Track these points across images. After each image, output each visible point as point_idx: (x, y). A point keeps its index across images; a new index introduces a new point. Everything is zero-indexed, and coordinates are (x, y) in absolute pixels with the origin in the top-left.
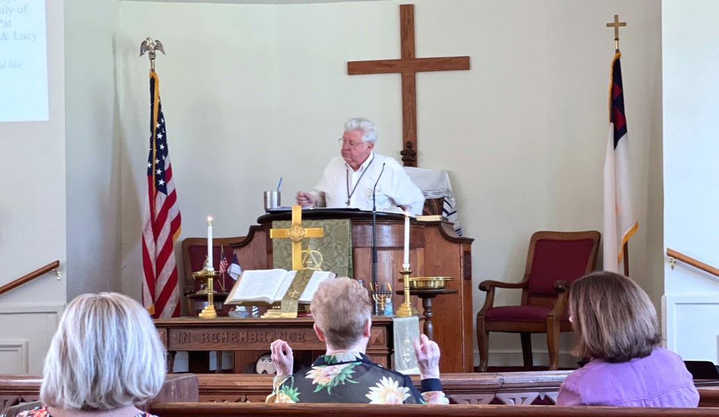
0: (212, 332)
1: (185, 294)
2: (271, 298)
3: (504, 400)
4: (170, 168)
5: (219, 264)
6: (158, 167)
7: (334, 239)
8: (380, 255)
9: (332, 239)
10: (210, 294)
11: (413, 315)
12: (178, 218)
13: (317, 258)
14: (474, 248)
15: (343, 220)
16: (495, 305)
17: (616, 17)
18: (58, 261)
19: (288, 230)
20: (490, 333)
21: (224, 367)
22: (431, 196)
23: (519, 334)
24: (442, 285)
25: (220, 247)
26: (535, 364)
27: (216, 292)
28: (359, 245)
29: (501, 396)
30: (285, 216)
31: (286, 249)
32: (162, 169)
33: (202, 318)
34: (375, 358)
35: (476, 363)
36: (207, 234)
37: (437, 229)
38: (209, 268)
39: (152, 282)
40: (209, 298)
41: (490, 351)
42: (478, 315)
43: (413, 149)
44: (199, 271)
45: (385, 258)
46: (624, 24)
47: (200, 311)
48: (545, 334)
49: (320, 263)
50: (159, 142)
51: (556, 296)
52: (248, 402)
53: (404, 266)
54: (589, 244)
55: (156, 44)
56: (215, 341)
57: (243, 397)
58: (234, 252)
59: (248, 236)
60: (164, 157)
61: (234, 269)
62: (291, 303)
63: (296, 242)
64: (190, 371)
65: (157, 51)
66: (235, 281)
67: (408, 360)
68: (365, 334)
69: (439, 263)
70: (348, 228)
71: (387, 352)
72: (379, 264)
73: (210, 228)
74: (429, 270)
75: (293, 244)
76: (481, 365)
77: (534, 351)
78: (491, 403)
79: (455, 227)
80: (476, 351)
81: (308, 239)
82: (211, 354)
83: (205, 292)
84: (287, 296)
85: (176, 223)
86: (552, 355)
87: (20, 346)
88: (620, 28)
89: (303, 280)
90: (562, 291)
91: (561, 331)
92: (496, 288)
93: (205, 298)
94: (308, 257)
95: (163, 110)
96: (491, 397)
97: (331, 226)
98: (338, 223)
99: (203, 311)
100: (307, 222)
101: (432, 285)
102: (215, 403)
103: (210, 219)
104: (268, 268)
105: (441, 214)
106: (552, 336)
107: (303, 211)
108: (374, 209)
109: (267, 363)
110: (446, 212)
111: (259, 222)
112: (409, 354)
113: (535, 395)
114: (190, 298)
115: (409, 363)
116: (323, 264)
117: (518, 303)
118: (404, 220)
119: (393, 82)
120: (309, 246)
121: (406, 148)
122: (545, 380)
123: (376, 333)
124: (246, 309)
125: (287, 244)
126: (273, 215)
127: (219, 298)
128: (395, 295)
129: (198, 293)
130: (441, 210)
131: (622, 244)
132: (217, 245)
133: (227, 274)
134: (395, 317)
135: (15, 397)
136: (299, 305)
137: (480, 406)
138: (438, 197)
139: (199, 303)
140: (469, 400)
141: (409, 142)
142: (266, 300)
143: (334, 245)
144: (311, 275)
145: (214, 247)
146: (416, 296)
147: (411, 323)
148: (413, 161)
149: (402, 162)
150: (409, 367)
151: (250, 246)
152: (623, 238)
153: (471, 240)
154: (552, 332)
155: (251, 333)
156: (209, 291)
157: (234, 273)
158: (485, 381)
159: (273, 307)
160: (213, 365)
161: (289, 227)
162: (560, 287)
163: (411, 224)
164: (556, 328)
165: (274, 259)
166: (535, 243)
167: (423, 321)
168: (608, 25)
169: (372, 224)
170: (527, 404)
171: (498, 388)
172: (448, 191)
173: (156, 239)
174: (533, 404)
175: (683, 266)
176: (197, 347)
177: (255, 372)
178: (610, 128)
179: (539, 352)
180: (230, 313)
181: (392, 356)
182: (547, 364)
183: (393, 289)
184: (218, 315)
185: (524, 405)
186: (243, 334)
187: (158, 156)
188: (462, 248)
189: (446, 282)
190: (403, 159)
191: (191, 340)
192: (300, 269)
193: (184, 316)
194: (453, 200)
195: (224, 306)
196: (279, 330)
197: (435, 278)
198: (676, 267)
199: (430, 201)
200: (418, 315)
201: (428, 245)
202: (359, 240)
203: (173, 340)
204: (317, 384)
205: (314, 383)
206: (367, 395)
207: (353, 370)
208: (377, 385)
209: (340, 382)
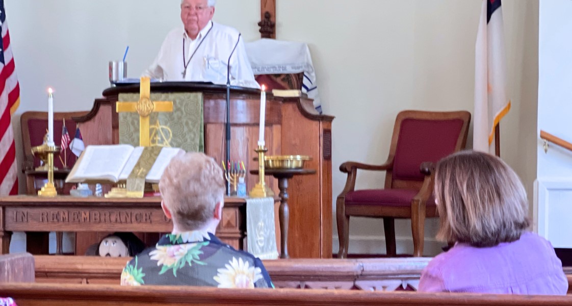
0: (53, 211)
1: (23, 171)
2: (116, 176)
3: (364, 288)
4: (8, 35)
5: (61, 137)
7: (184, 113)
8: (234, 132)
9: (182, 113)
10: (50, 171)
11: (268, 196)
12: (17, 90)
13: (167, 134)
14: (334, 123)
15: (192, 95)
16: (356, 188)
19: (135, 104)
20: (351, 218)
21: (64, 250)
22: (289, 70)
23: (381, 222)
24: (300, 165)
25: (61, 122)
26: (398, 252)
27: (57, 169)
28: (212, 121)
29: (358, 283)
30: (133, 88)
31: (133, 123)
33: (42, 197)
35: (336, 249)
37: (295, 105)
38: (50, 143)
40: (49, 175)
41: (351, 237)
42: (339, 198)
43: (272, 19)
44: (39, 145)
45: (239, 135)
47: (40, 189)
48: (409, 221)
49: (170, 140)
51: (422, 180)
53: (259, 143)
54: (458, 125)
56: (55, 220)
58: (78, 126)
59: (93, 110)
60: (1, 23)
61: (77, 144)
62: (138, 181)
63: (144, 117)
66: (77, 158)
67: (261, 245)
68: (216, 216)
69: (297, 141)
70: (200, 103)
71: (240, 235)
72: (232, 141)
73: (51, 100)
74: (286, 148)
75: (141, 119)
76: (341, 252)
77: (397, 238)
79: (315, 103)
80: (336, 237)
81: (157, 114)
82: (50, 235)
83: (45, 169)
84: (133, 174)
85: (14, 96)
86: (416, 242)
89: (151, 157)
90: (428, 174)
91: (427, 216)
92: (359, 171)
93: (44, 175)
94: (157, 133)
96: (351, 284)
97: (182, 101)
98: (189, 98)
99: (43, 189)
100: (155, 96)
101: (288, 165)
103: (50, 91)
104: (114, 144)
105: (300, 89)
106: (417, 223)
107: (151, 83)
108: (228, 82)
109: (110, 245)
110: (306, 88)
111: (104, 94)
112: (262, 238)
113: (397, 283)
114: (31, 175)
115: (263, 247)
116: (172, 140)
117: (383, 186)
118: (260, 94)
120: (158, 122)
121: (264, 18)
122: (408, 268)
123: (228, 215)
124: (89, 187)
125: (134, 119)
126: (120, 87)
127: (60, 176)
128: (249, 174)
129: (37, 170)
130: (300, 85)
131: (493, 126)
132: (59, 118)
133: (68, 149)
134: (249, 198)
136: (146, 183)
138: (298, 71)
139: (39, 181)
140: (326, 288)
141: (267, 13)
142: (111, 179)
143: (185, 121)
144: (159, 152)
145: (55, 122)
146: (272, 177)
147: (265, 204)
148: (271, 33)
149: (259, 34)
150: (263, 252)
151: (94, 121)
152: (494, 118)
153: (330, 119)
154: (417, 218)
155: (93, 214)
156: (49, 167)
157: (77, 150)
158: (344, 268)
159: (118, 186)
160: (53, 246)
161: (136, 101)
162: (427, 170)
163: (267, 98)
164: (422, 213)
165: (120, 134)
166: (399, 123)
167: (279, 203)
169: (226, 99)
171: (358, 276)
172: (308, 65)
175: (556, 150)
176: (35, 227)
177: (97, 254)
178: (483, 2)
179: (402, 238)
180: (72, 191)
181: (244, 240)
182: (412, 253)
183: (247, 168)
184: (58, 193)
186: (85, 213)
188: (322, 126)
189: (304, 161)
190: (260, 31)
191: (29, 219)
192: (148, 145)
193: (23, 193)
194: (313, 74)
195: (64, 184)
196: (123, 211)
197: (292, 157)
198: (549, 150)
199: (288, 75)
200: (274, 197)
201: (285, 122)
202: (212, 115)
203: (8, 220)
204: (162, 265)
205: (159, 264)
206: (215, 278)
207: (200, 250)
208: (227, 266)
209: (187, 263)
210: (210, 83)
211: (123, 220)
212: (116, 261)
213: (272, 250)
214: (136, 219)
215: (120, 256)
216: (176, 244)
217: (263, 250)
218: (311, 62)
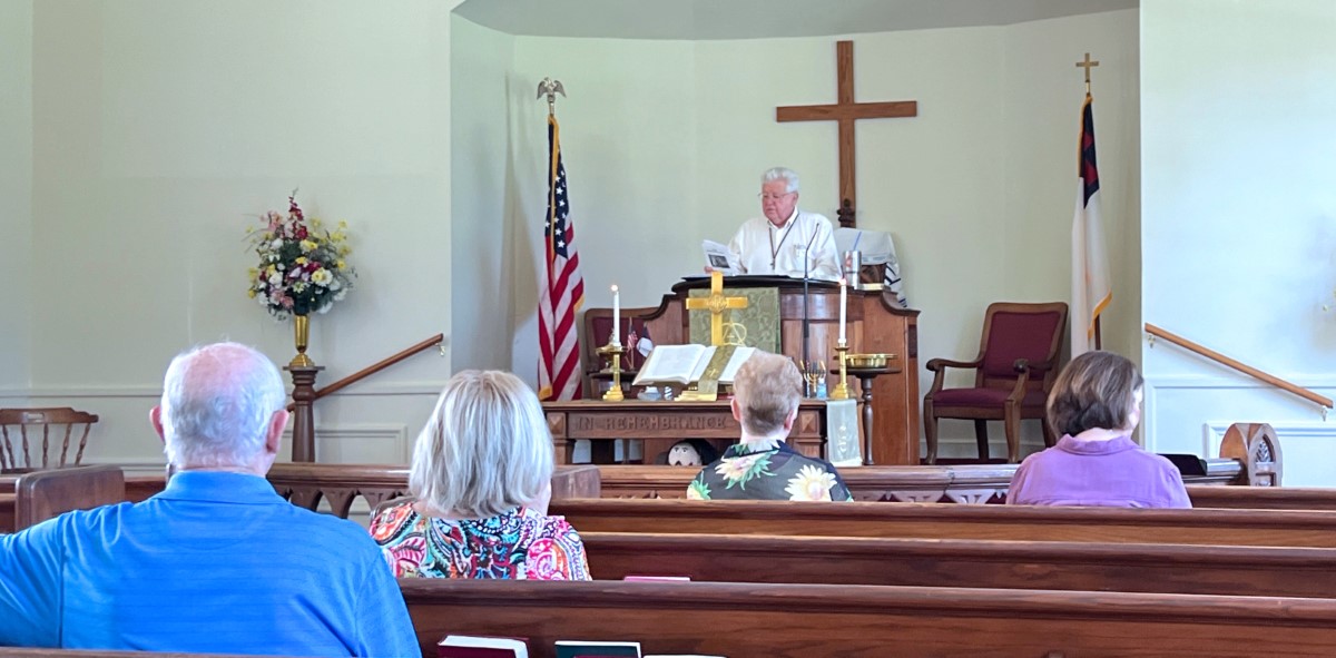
0: (619, 416)
1: (588, 374)
2: (687, 378)
3: (955, 498)
4: (571, 229)
5: (627, 338)
6: (556, 226)
7: (760, 310)
8: (814, 329)
9: (756, 308)
10: (616, 372)
11: (850, 398)
12: (580, 285)
13: (741, 331)
14: (919, 318)
15: (767, 290)
16: (945, 387)
17: (1087, 56)
18: (442, 335)
19: (706, 300)
20: (940, 419)
21: (632, 457)
22: (871, 261)
23: (972, 422)
24: (884, 363)
25: (628, 319)
26: (991, 456)
27: (623, 371)
28: (789, 317)
29: (950, 493)
30: (704, 283)
31: (704, 321)
32: (562, 229)
33: (607, 401)
34: (806, 447)
35: (923, 454)
36: (613, 304)
37: (878, 299)
38: (616, 342)
39: (549, 358)
40: (615, 377)
41: (940, 441)
42: (925, 399)
43: (852, 207)
44: (604, 346)
45: (818, 331)
46: (1096, 64)
47: (605, 393)
48: (1003, 422)
49: (744, 338)
50: (558, 198)
51: (1016, 378)
52: (659, 498)
53: (840, 341)
54: (1055, 318)
55: (555, 85)
56: (622, 426)
57: (653, 493)
58: (645, 325)
59: (661, 306)
60: (564, 215)
61: (645, 344)
62: (710, 383)
63: (716, 314)
64: (593, 462)
65: (557, 94)
66: (645, 358)
67: (844, 450)
69: (880, 338)
70: (776, 298)
71: (820, 441)
72: (811, 338)
73: (617, 298)
74: (869, 346)
75: (713, 316)
76: (929, 456)
77: (990, 441)
78: (940, 501)
79: (899, 297)
80: (923, 440)
81: (730, 310)
82: (616, 442)
83: (611, 371)
84: (705, 375)
85: (578, 292)
86: (1011, 445)
87: (397, 432)
88: (1091, 68)
89: (724, 357)
90: (1023, 371)
91: (1022, 418)
92: (946, 368)
93: (610, 377)
94: (730, 331)
95: (563, 161)
96: (940, 494)
97: (756, 298)
98: (764, 292)
99: (608, 392)
100: (728, 291)
101: (871, 363)
102: (620, 500)
103: (615, 288)
104: (684, 343)
105: (883, 282)
106: (1011, 424)
107: (724, 278)
108: (806, 276)
109: (680, 453)
110: (889, 280)
111: (673, 289)
112: (844, 443)
113: (991, 492)
114: (594, 377)
115: (844, 454)
116: (747, 338)
117: (973, 386)
118: (840, 288)
119: (828, 130)
120: (731, 319)
121: (844, 206)
122: (1002, 476)
123: (805, 417)
124: (658, 389)
125: (706, 316)
126: (690, 282)
127: (626, 378)
128: (829, 374)
129: (602, 372)
130: (883, 278)
131: (1093, 317)
132: (625, 316)
133: (636, 350)
134: (829, 400)
135: (391, 491)
136: (719, 385)
137: (925, 505)
138: (882, 262)
139: (604, 383)
140: (914, 498)
141: (846, 200)
142: (681, 380)
143: (760, 317)
144: (733, 351)
145: (621, 319)
146: (854, 377)
147: (847, 407)
148: (850, 221)
149: (839, 223)
150: (845, 458)
151: (662, 319)
152: (1094, 310)
153: (917, 313)
154: (1011, 418)
155: (663, 417)
156: (616, 369)
157: (644, 350)
158: (933, 475)
159: (690, 388)
160: (619, 456)
161: (708, 296)
162: (1021, 367)
163: (848, 293)
164: (1016, 414)
165: (691, 333)
166: (990, 317)
167: (861, 406)
168: (1078, 65)
169: (804, 293)
170: (981, 503)
171: (948, 484)
172: (891, 256)
173: (554, 309)
174: (988, 502)
175: (1163, 344)
176: (600, 434)
177: (667, 463)
178: (1079, 184)
179: (996, 442)
180: (639, 395)
181: (825, 446)
182: (1005, 457)
183: (827, 367)
184: (625, 397)
185: (978, 505)
186: (653, 418)
187: (558, 214)
188: (907, 321)
189: (888, 359)
190: (840, 219)
191: (595, 426)
192: (720, 344)
193: (585, 398)
194: (896, 265)
195: (632, 386)
196: (696, 416)
197: (875, 355)
198: (1155, 345)
199: (869, 266)
200: (855, 398)
201: (867, 318)
202: (789, 312)
203: (572, 427)
204: (728, 479)
205: (725, 478)
206: (786, 489)
207: (768, 460)
208: (798, 475)
209: (755, 475)
210: (786, 277)
211: (695, 425)
212: (686, 471)
213: (854, 456)
214: (709, 424)
215: (691, 464)
216: (743, 455)
217: (846, 456)
218: (894, 253)
